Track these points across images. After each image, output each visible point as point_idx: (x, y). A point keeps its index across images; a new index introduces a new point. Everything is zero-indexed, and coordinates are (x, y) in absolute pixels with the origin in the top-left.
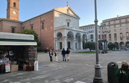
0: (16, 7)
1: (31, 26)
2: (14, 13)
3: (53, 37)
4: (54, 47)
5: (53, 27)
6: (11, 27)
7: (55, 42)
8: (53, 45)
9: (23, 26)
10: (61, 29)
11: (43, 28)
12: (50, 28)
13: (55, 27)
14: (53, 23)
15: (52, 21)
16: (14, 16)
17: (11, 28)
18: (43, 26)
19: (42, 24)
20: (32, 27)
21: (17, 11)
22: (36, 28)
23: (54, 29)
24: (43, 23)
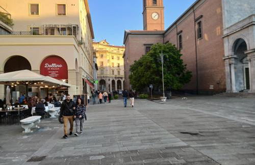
0: (158, 3)
1: (178, 36)
2: (155, 16)
3: (224, 56)
4: (225, 82)
5: (222, 28)
6: (145, 45)
7: (227, 69)
8: (225, 78)
9: (166, 39)
10: (243, 29)
11: (200, 36)
12: (216, 31)
13: (226, 25)
14: (221, 15)
15: (218, 11)
16: (155, 22)
17: (144, 48)
18: (200, 30)
19: (197, 26)
20: (180, 37)
21: (159, 12)
22: (187, 38)
23: (225, 33)
24: (200, 23)
